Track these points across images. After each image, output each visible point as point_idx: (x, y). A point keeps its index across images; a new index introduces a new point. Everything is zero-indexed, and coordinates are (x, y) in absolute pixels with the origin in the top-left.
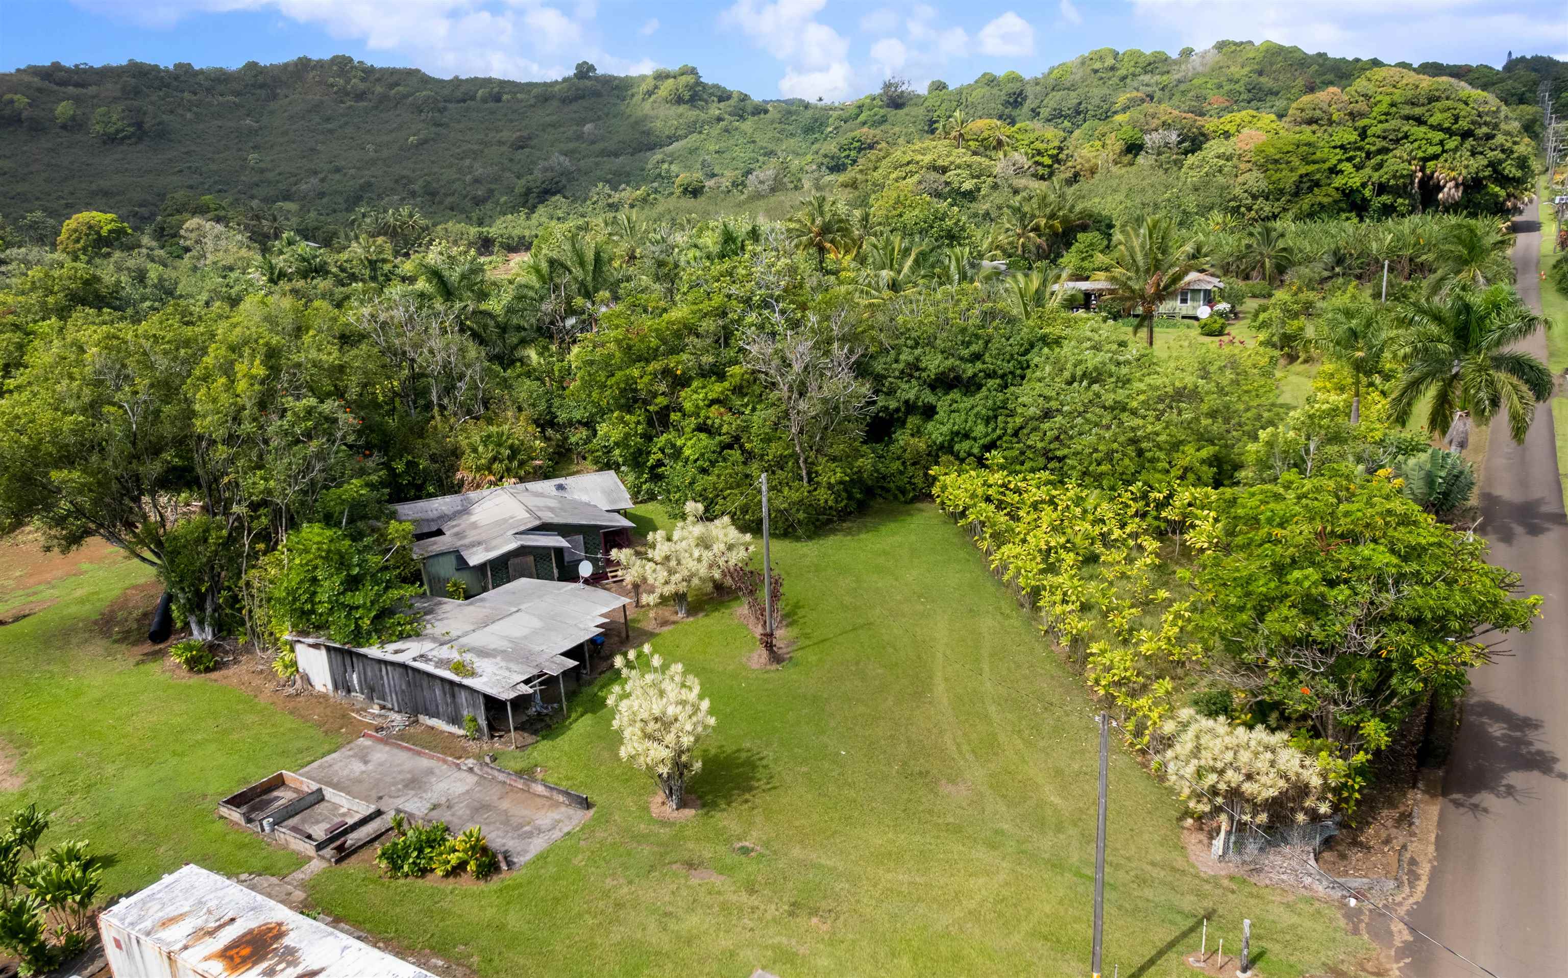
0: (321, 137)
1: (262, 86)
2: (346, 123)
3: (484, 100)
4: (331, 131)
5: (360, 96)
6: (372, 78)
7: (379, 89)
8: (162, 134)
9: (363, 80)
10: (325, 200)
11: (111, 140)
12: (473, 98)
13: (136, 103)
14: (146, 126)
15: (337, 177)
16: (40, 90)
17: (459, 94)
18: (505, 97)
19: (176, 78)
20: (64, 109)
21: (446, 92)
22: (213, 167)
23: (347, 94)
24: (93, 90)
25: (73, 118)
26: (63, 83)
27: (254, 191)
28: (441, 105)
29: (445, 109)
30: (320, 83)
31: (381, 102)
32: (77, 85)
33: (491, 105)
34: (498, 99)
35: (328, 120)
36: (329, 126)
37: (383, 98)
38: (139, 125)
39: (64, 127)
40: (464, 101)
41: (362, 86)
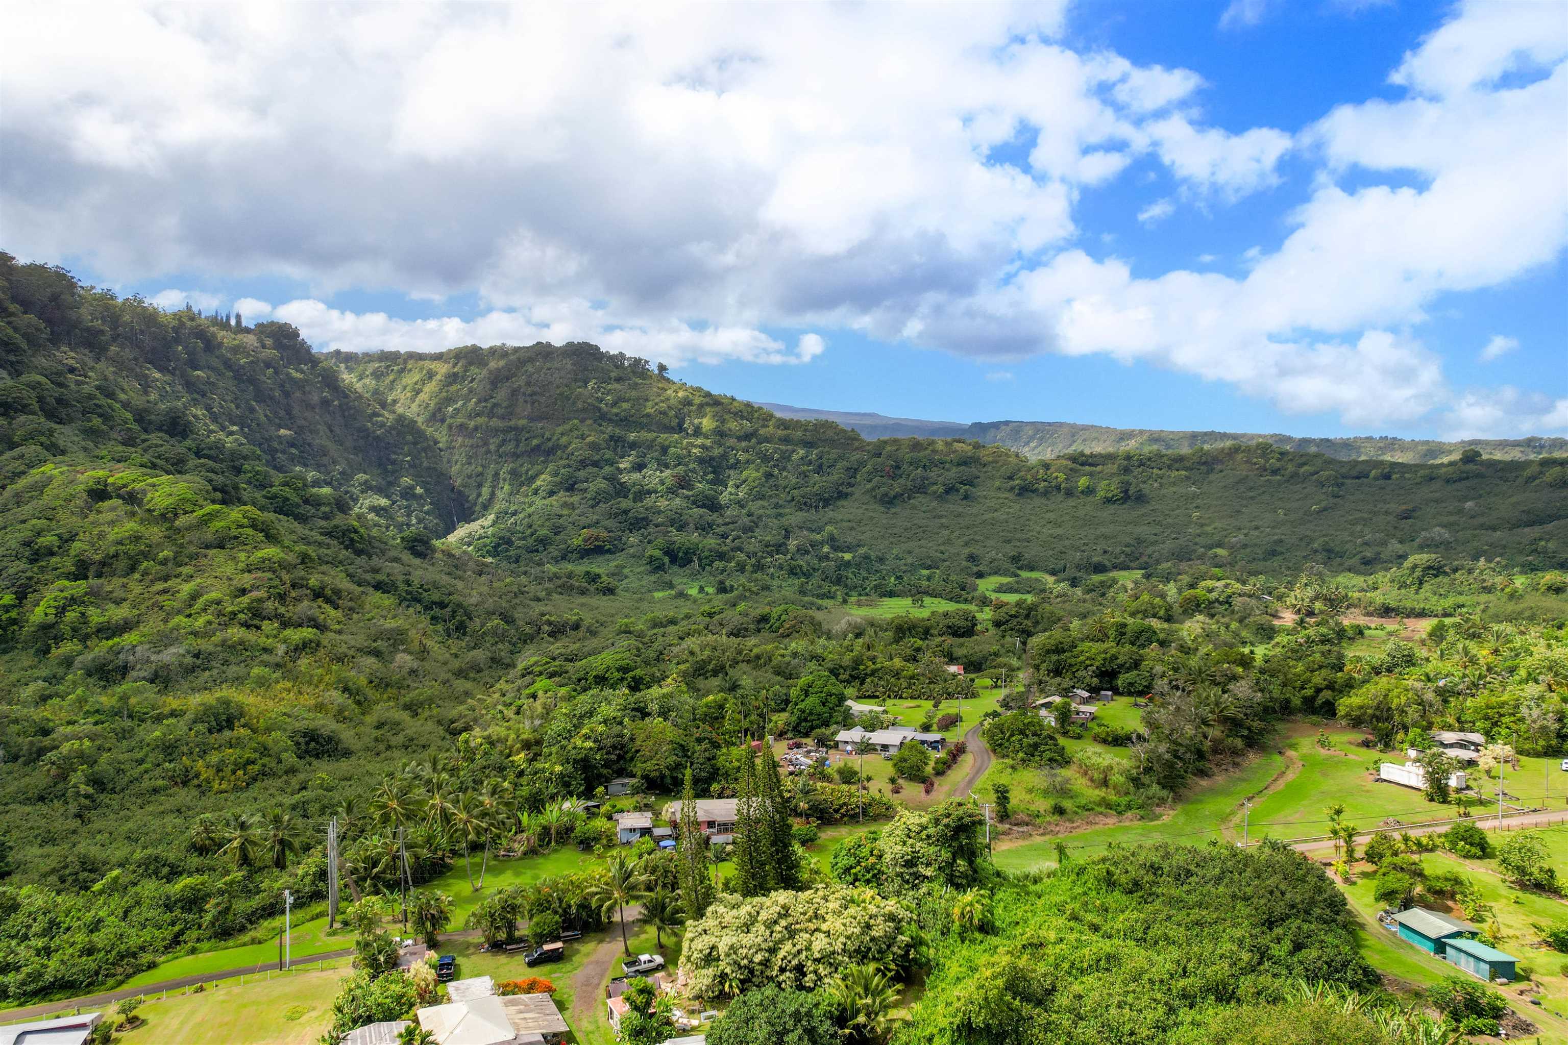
0: (1245, 502)
1: (1205, 463)
2: (1264, 492)
3: (1376, 478)
4: (1252, 498)
5: (1275, 472)
6: (1286, 459)
7: (1291, 468)
8: (1140, 498)
9: (1279, 460)
10: (1248, 550)
11: (1108, 501)
12: (1367, 477)
13: (1126, 478)
14: (1130, 493)
15: (1256, 533)
16: (1071, 470)
17: (1354, 473)
18: (1394, 477)
19: (1150, 459)
20: (1083, 482)
21: (1344, 470)
22: (1170, 521)
23: (1265, 470)
24: (1099, 468)
25: (1088, 487)
26: (1083, 464)
27: (1197, 540)
28: (1341, 481)
29: (1343, 484)
30: (1246, 462)
31: (1292, 477)
32: (1091, 465)
33: (1382, 482)
34: (1387, 477)
35: (1251, 489)
36: (1251, 494)
37: (1295, 475)
38: (1126, 492)
39: (1082, 492)
40: (1358, 478)
41: (1278, 465)
